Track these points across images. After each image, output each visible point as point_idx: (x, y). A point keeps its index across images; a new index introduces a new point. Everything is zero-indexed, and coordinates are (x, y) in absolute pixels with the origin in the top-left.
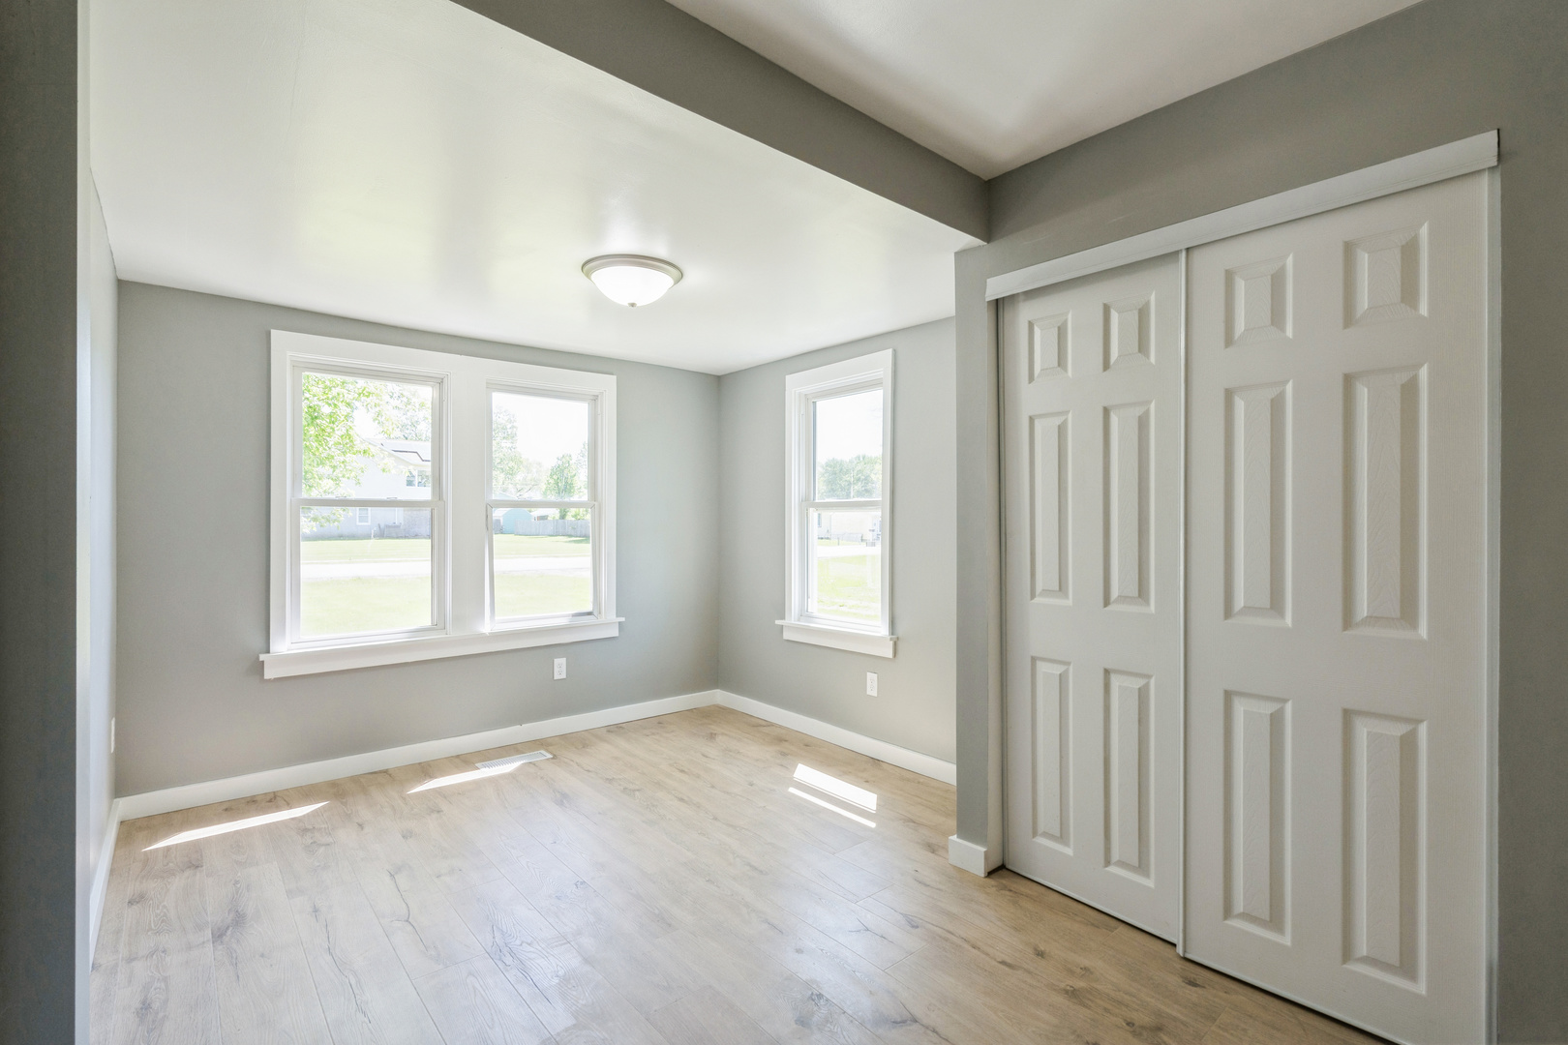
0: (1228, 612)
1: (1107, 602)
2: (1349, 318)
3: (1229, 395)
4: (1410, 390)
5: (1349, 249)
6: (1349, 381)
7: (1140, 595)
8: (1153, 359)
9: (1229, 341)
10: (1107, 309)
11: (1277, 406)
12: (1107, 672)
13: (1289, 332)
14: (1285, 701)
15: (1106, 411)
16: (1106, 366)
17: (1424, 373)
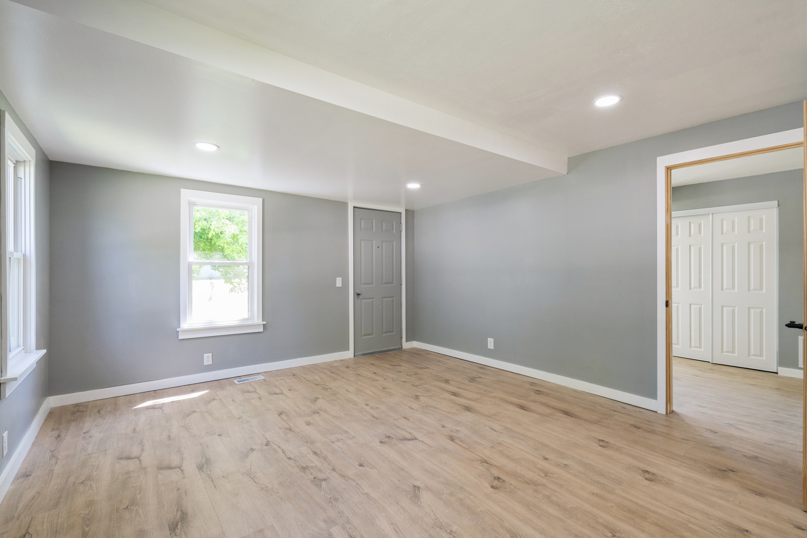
0: (722, 290)
1: (690, 289)
2: (749, 232)
3: (722, 245)
4: (761, 246)
5: (749, 218)
6: (749, 243)
7: (699, 287)
8: (702, 235)
9: (722, 233)
10: (690, 223)
11: (733, 247)
12: (690, 304)
13: (736, 233)
14: (735, 307)
15: (690, 246)
16: (690, 236)
17: (764, 243)
